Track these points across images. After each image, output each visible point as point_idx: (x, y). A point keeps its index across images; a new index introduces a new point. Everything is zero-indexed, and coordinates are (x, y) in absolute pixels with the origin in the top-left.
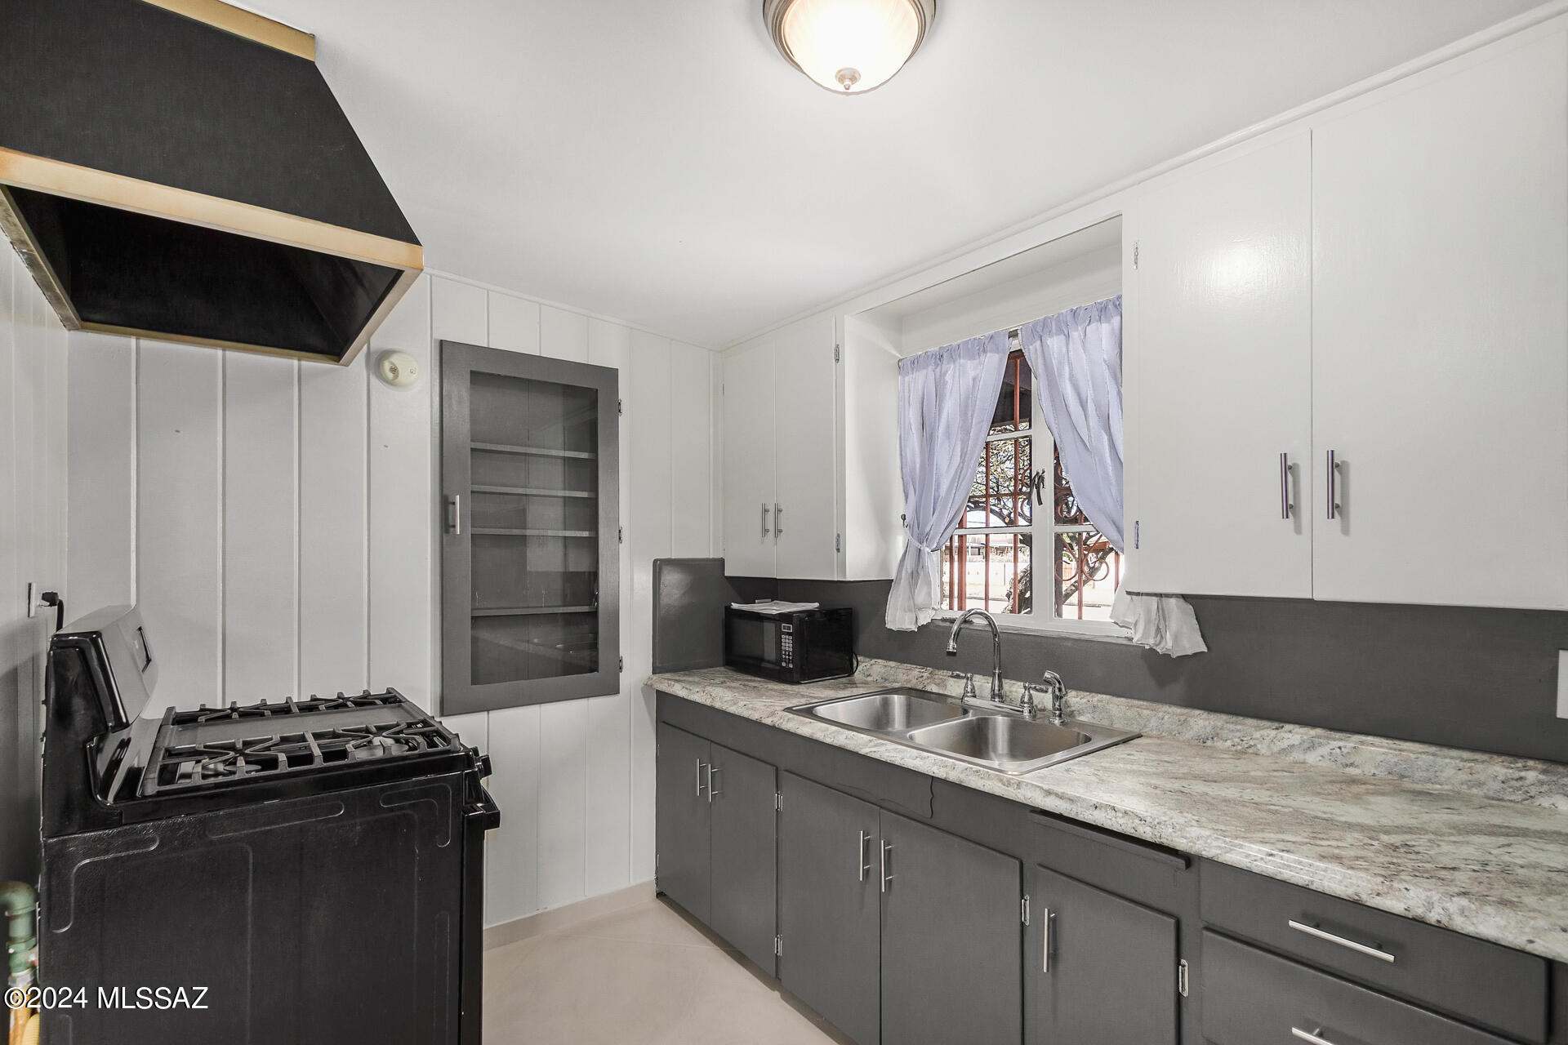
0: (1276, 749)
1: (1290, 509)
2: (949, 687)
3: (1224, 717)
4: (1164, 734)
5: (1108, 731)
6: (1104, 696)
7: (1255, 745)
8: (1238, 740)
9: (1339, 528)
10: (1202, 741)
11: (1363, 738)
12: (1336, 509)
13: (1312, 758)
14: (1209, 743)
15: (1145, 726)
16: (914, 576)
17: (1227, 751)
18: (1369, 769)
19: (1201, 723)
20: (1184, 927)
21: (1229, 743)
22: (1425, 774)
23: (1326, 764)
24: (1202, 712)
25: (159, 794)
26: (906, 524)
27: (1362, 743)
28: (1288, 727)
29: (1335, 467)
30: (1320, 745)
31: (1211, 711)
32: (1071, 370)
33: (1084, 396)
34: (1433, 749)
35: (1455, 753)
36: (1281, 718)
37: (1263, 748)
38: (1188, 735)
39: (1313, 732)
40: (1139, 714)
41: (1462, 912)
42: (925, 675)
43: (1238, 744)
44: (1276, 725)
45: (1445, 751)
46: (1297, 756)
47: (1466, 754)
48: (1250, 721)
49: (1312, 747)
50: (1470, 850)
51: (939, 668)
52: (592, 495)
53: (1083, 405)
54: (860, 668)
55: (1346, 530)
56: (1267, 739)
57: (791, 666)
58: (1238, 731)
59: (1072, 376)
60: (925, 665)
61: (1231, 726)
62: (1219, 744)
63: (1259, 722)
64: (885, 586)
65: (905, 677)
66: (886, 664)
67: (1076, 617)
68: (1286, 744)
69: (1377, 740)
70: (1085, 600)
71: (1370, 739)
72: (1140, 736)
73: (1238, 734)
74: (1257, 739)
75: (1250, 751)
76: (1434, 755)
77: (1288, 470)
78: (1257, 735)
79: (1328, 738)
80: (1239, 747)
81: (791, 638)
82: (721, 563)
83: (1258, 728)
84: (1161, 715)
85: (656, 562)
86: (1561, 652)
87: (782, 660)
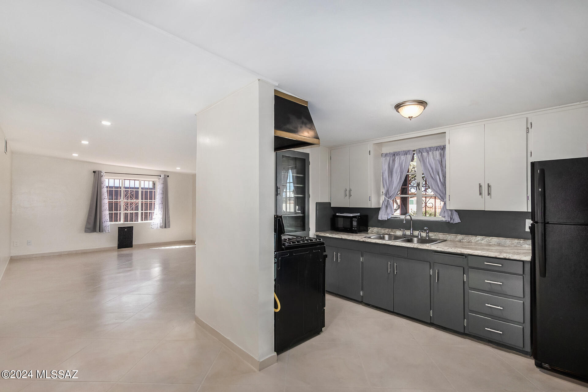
0: (475, 241)
1: (481, 194)
5: (439, 239)
6: (437, 233)
7: (471, 240)
9: (489, 198)
10: (460, 241)
11: (492, 237)
12: (489, 194)
13: (483, 242)
14: (462, 241)
15: (448, 238)
16: (387, 207)
17: (466, 242)
18: (494, 243)
19: (460, 237)
20: (465, 269)
21: (466, 240)
23: (485, 243)
24: (459, 235)
25: (288, 246)
26: (383, 194)
27: (492, 238)
28: (478, 236)
29: (489, 186)
30: (484, 239)
32: (429, 160)
33: (432, 166)
34: (505, 238)
35: (509, 239)
36: (476, 235)
37: (473, 241)
38: (457, 240)
39: (483, 237)
40: (446, 236)
41: (511, 256)
42: (390, 230)
43: (468, 241)
45: (507, 239)
46: (480, 242)
47: (511, 239)
48: (470, 236)
49: (483, 240)
50: (511, 251)
51: (394, 229)
52: (304, 186)
53: (432, 169)
54: (370, 230)
55: (491, 198)
56: (474, 239)
57: (356, 229)
59: (429, 162)
60: (389, 228)
61: (466, 237)
62: (463, 241)
63: (472, 236)
64: (379, 209)
65: (384, 231)
66: (377, 228)
68: (478, 239)
69: (495, 238)
71: (494, 237)
72: (447, 240)
75: (470, 242)
76: (505, 239)
77: (480, 186)
78: (472, 238)
79: (486, 238)
81: (356, 222)
82: (330, 203)
84: (451, 236)
85: (316, 203)
86: (526, 220)
87: (353, 227)
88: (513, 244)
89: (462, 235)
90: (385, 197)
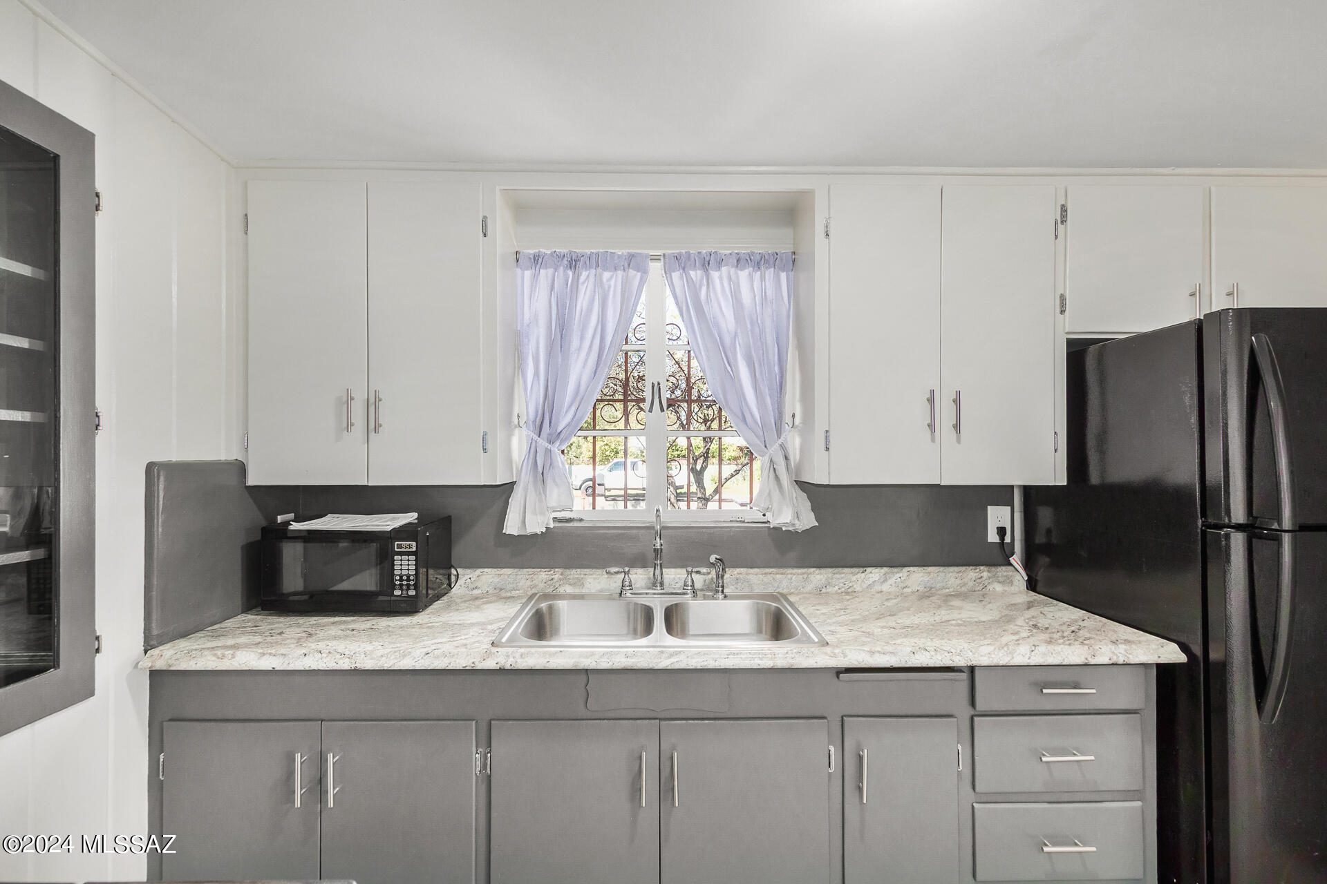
0: (865, 586)
2: (587, 585)
3: (830, 570)
4: (792, 591)
6: (742, 569)
7: (853, 586)
8: (842, 585)
9: (957, 440)
10: (819, 592)
11: (910, 570)
13: (886, 587)
14: (824, 590)
15: (778, 587)
16: (541, 477)
17: (837, 593)
18: (915, 588)
19: (818, 577)
21: (837, 588)
22: (941, 584)
23: (893, 589)
24: (814, 569)
26: (521, 423)
28: (869, 570)
30: (890, 578)
31: (821, 567)
34: (942, 568)
35: (951, 568)
36: (864, 565)
37: (858, 589)
38: (809, 588)
39: (883, 570)
40: (774, 579)
42: (556, 577)
43: (843, 587)
44: (862, 569)
45: (947, 569)
46: (877, 588)
47: (956, 569)
48: (846, 570)
49: (885, 580)
54: (461, 581)
56: (859, 580)
58: (842, 578)
61: (838, 576)
62: (830, 590)
63: (852, 569)
66: (498, 572)
67: (717, 508)
68: (871, 581)
69: (915, 569)
70: (723, 497)
73: (843, 580)
74: (854, 581)
75: (850, 590)
76: (944, 571)
78: (854, 578)
80: (843, 589)
81: (412, 558)
82: (240, 467)
83: (854, 574)
84: (789, 576)
85: (150, 467)
86: (989, 507)
87: (394, 587)
88: (965, 584)
89: (823, 571)
90: (536, 437)
